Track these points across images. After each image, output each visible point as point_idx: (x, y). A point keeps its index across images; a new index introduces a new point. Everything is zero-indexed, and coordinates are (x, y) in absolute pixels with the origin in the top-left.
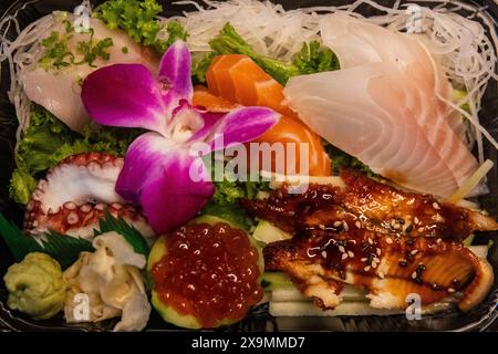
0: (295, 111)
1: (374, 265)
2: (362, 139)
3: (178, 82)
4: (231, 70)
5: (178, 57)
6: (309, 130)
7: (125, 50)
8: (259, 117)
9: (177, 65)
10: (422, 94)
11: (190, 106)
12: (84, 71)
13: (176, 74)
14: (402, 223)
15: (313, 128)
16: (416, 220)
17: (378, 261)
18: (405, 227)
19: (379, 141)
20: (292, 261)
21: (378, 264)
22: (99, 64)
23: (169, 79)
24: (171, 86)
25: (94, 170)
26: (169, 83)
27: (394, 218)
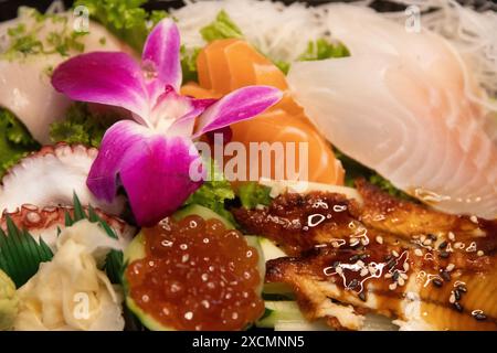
0: (300, 105)
1: (401, 282)
2: (382, 146)
3: (164, 68)
4: (226, 50)
5: (165, 37)
6: (317, 132)
7: (102, 41)
8: (258, 96)
9: (164, 47)
10: (450, 95)
11: (177, 96)
12: (56, 61)
13: (162, 57)
14: (435, 240)
15: (322, 131)
16: (452, 236)
17: (405, 277)
18: (437, 244)
19: (402, 149)
20: (298, 274)
21: (406, 281)
23: (154, 64)
24: (156, 74)
25: (63, 154)
26: (153, 71)
27: (424, 233)
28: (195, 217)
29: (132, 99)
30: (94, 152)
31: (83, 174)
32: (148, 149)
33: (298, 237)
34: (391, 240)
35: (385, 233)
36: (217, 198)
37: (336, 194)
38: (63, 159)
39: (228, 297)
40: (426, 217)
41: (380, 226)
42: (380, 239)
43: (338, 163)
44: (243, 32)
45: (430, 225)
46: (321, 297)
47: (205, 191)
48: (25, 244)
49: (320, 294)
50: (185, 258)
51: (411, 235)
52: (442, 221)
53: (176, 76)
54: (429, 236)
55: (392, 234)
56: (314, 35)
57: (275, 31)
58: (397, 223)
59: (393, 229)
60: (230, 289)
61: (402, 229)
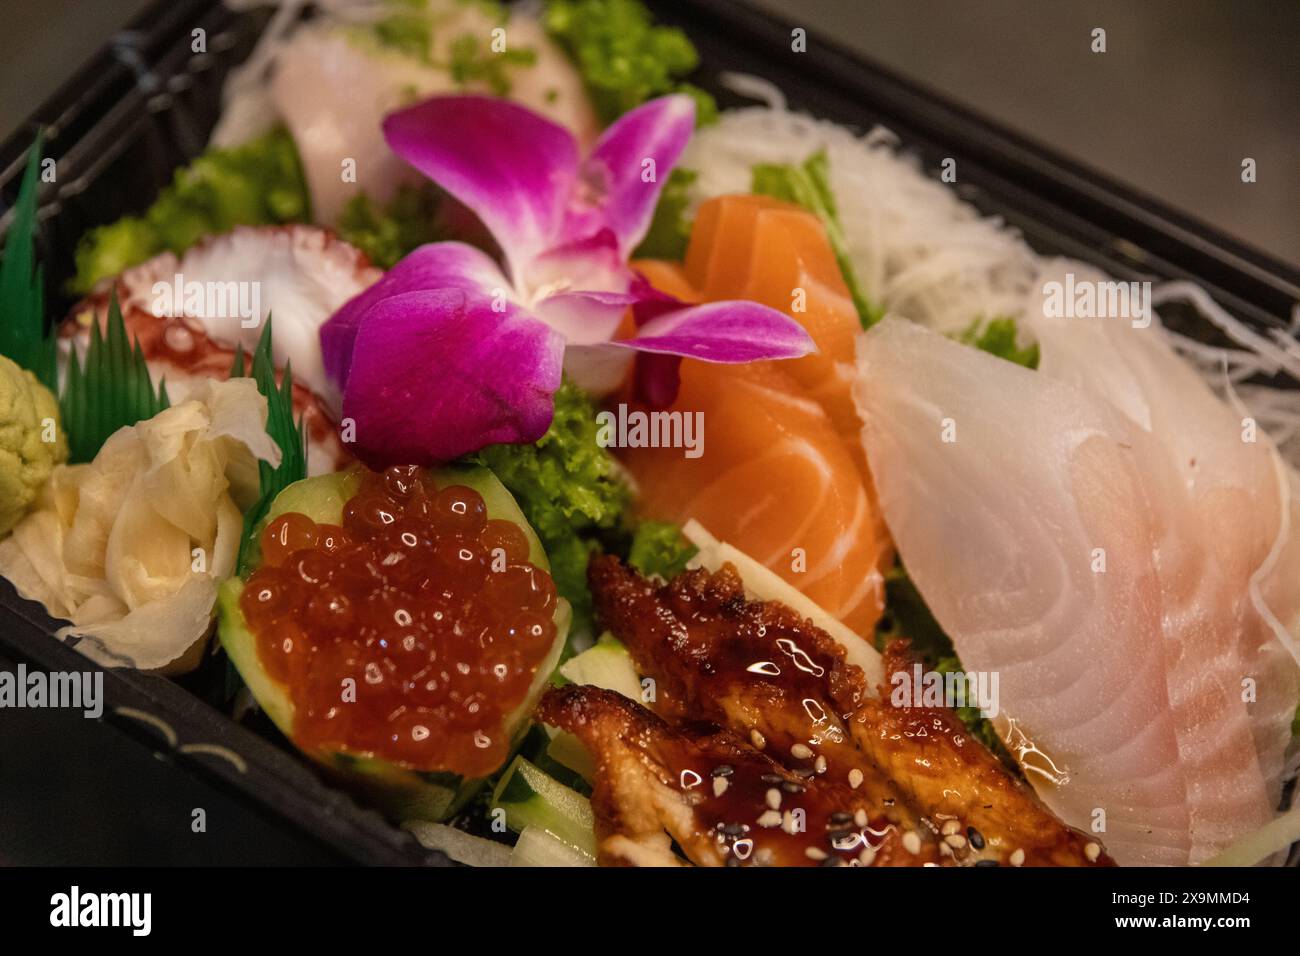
2: (995, 597)
5: (660, 133)
6: (872, 497)
7: (552, 96)
8: (761, 331)
11: (616, 263)
12: (433, 83)
15: (882, 501)
19: (1037, 630)
22: (478, 87)
23: (609, 177)
24: (604, 200)
25: (305, 246)
26: (602, 190)
27: (962, 819)
28: (474, 498)
29: (514, 216)
30: (374, 277)
31: (325, 306)
32: (461, 309)
33: (689, 680)
34: (880, 792)
35: (878, 773)
36: (563, 501)
37: (823, 634)
38: (299, 253)
39: (431, 686)
40: (996, 796)
41: (880, 755)
42: (856, 778)
43: (874, 579)
44: (845, 218)
45: (993, 815)
46: (648, 818)
47: (547, 475)
48: (133, 383)
49: (648, 809)
50: (392, 559)
51: (933, 809)
52: (1027, 824)
53: (637, 221)
54: (969, 832)
55: (893, 785)
56: (995, 306)
57: (922, 253)
58: (921, 770)
59: (901, 776)
60: (444, 675)
61: (923, 786)
